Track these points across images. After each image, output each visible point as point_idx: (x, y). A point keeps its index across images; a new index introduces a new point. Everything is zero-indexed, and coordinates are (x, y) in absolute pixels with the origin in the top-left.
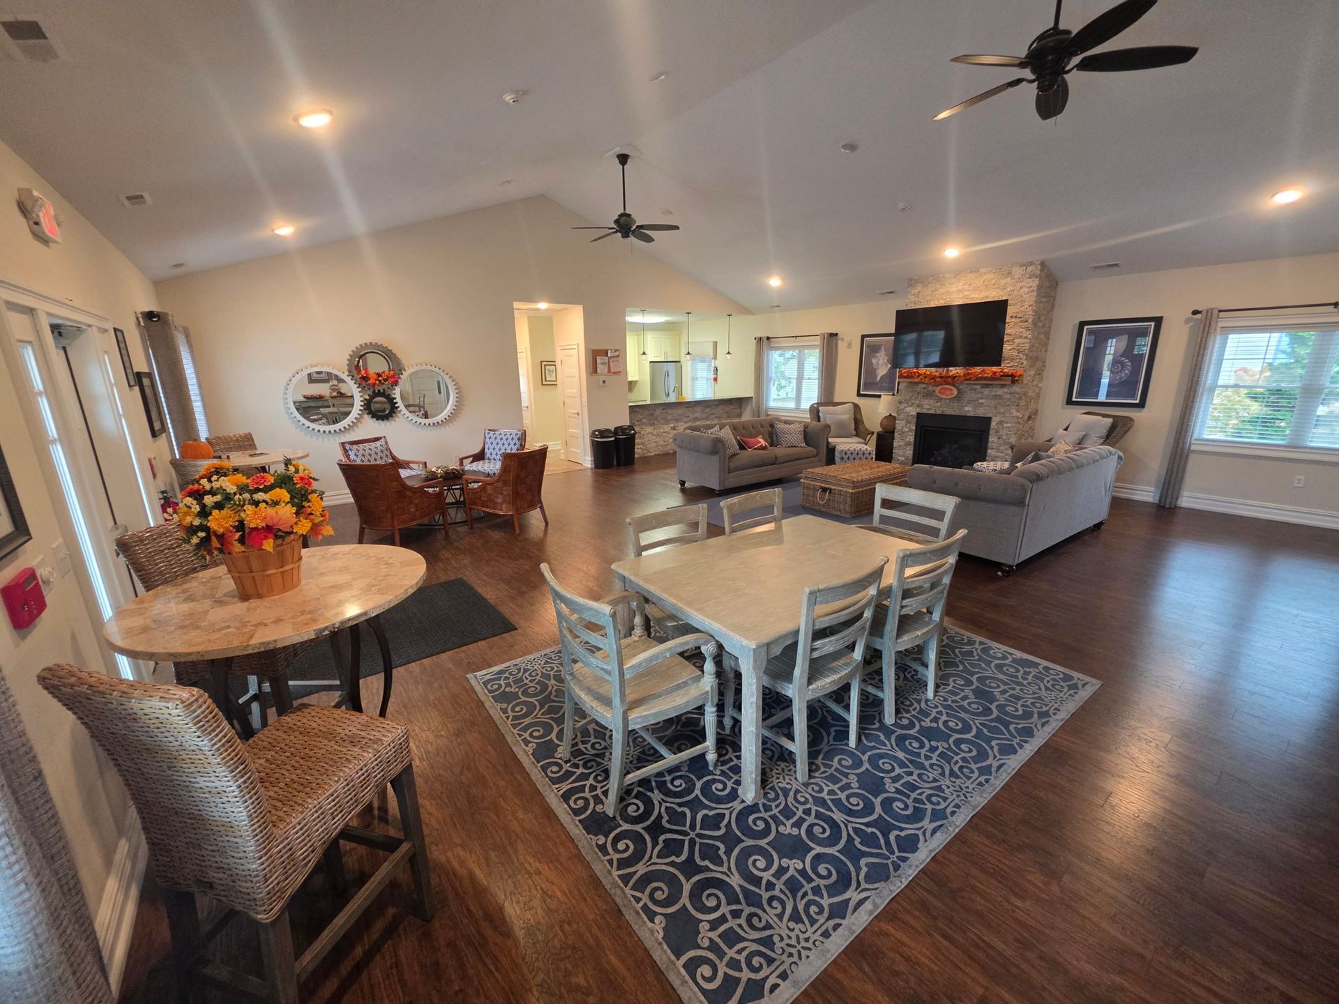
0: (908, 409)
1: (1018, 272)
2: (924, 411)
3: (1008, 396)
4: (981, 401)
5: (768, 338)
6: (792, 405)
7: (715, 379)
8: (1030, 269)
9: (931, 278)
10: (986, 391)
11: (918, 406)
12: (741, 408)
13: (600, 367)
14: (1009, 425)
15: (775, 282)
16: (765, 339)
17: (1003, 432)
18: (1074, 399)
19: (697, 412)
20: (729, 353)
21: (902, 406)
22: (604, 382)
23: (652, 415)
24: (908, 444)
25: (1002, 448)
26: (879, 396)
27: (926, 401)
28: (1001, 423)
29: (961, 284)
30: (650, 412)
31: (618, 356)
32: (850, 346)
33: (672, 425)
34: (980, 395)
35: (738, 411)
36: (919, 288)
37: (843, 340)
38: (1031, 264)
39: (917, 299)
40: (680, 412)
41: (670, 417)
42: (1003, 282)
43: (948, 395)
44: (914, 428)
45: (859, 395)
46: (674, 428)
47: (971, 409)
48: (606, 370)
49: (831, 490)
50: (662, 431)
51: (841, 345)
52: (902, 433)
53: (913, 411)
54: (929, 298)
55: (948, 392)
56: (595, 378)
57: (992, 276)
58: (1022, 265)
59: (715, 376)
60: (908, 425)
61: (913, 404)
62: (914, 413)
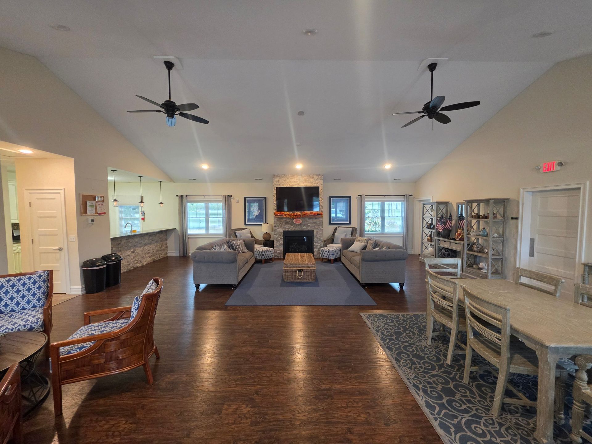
0: (279, 229)
1: (316, 177)
2: (286, 230)
3: (319, 222)
4: (309, 224)
5: (187, 196)
6: (203, 231)
7: (143, 219)
8: (320, 177)
9: (283, 176)
10: (310, 221)
11: (283, 228)
12: (167, 235)
13: (89, 209)
14: (320, 233)
15: (205, 167)
16: (185, 196)
17: (318, 236)
18: (332, 222)
19: (146, 239)
20: (161, 203)
21: (276, 228)
22: (92, 221)
23: (120, 244)
24: (281, 245)
25: (319, 242)
26: (261, 225)
27: (287, 226)
28: (317, 232)
29: (296, 179)
30: (118, 242)
31: (103, 201)
32: (238, 202)
33: (132, 250)
34: (308, 222)
35: (165, 237)
36: (278, 179)
37: (234, 199)
38: (320, 175)
39: (277, 183)
40: (137, 240)
41: (131, 244)
42: (311, 180)
43: (298, 222)
44: (283, 237)
45: (245, 224)
46: (133, 252)
47: (305, 228)
48: (94, 212)
49: (302, 270)
50: (126, 255)
51: (233, 202)
52: (277, 240)
53: (281, 230)
54: (283, 183)
55: (298, 221)
56: (84, 217)
57: (306, 177)
58: (317, 175)
59: (142, 217)
60: (280, 236)
61: (281, 227)
62: (282, 231)
